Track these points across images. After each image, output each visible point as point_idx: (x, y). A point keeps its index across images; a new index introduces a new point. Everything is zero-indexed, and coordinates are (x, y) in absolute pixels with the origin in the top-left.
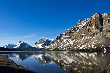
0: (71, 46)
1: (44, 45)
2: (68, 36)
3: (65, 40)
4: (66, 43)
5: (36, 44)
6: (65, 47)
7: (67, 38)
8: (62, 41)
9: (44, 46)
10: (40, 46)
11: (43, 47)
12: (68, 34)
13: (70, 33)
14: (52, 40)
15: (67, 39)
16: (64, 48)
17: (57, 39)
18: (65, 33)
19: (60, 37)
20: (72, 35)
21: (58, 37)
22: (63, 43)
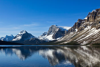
0: (94, 37)
1: (55, 36)
2: (91, 23)
3: (86, 29)
4: (87, 34)
5: (44, 34)
6: (86, 40)
7: (90, 25)
8: (82, 29)
9: (56, 38)
10: (50, 38)
11: (54, 39)
12: (91, 20)
13: (95, 18)
14: (68, 28)
15: (89, 27)
16: (84, 40)
17: (75, 27)
18: (86, 18)
19: (79, 25)
20: (98, 21)
21: (75, 25)
22: (83, 34)
